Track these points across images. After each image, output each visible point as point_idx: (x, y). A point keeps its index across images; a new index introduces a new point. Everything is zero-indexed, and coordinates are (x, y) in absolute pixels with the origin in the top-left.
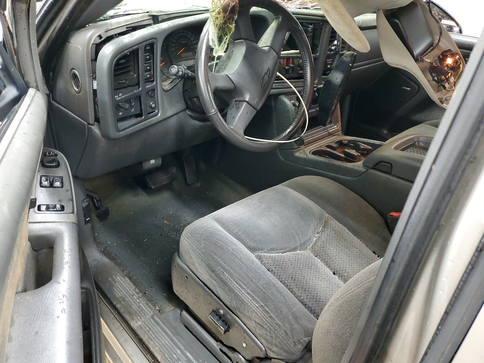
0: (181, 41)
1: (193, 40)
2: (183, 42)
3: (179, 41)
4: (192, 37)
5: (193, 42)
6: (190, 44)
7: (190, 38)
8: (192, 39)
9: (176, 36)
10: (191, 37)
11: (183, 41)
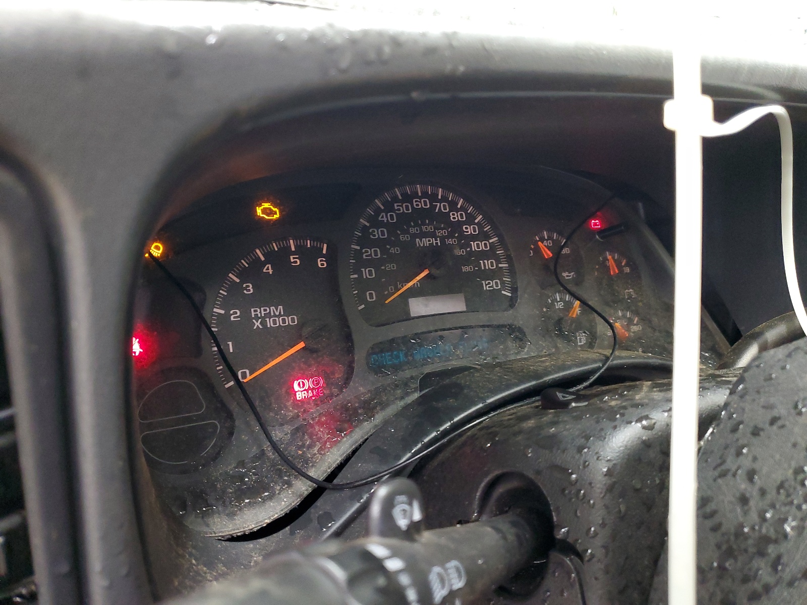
0: (414, 236)
1: (473, 238)
2: (426, 242)
3: (404, 238)
4: (470, 220)
5: (474, 245)
6: (459, 252)
7: (459, 224)
8: (469, 230)
9: (393, 210)
10: (465, 223)
11: (423, 235)
